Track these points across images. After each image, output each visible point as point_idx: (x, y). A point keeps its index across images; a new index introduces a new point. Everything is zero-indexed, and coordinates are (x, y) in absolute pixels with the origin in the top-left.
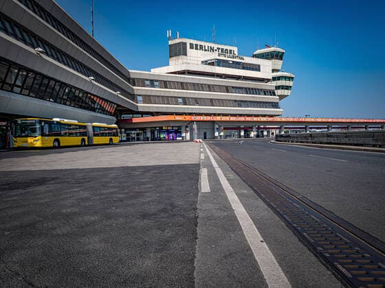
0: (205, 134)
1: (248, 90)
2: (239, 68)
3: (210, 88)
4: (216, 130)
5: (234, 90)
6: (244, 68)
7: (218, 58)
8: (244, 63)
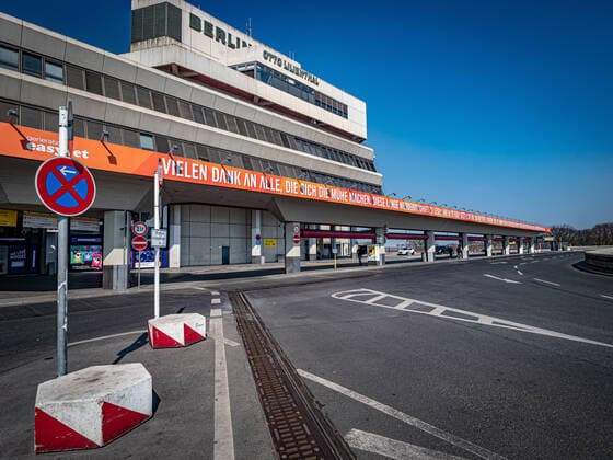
0: (226, 249)
1: (328, 152)
2: (307, 101)
3: (243, 127)
4: (254, 240)
5: (299, 145)
6: (317, 103)
7: (263, 61)
8: (318, 93)
